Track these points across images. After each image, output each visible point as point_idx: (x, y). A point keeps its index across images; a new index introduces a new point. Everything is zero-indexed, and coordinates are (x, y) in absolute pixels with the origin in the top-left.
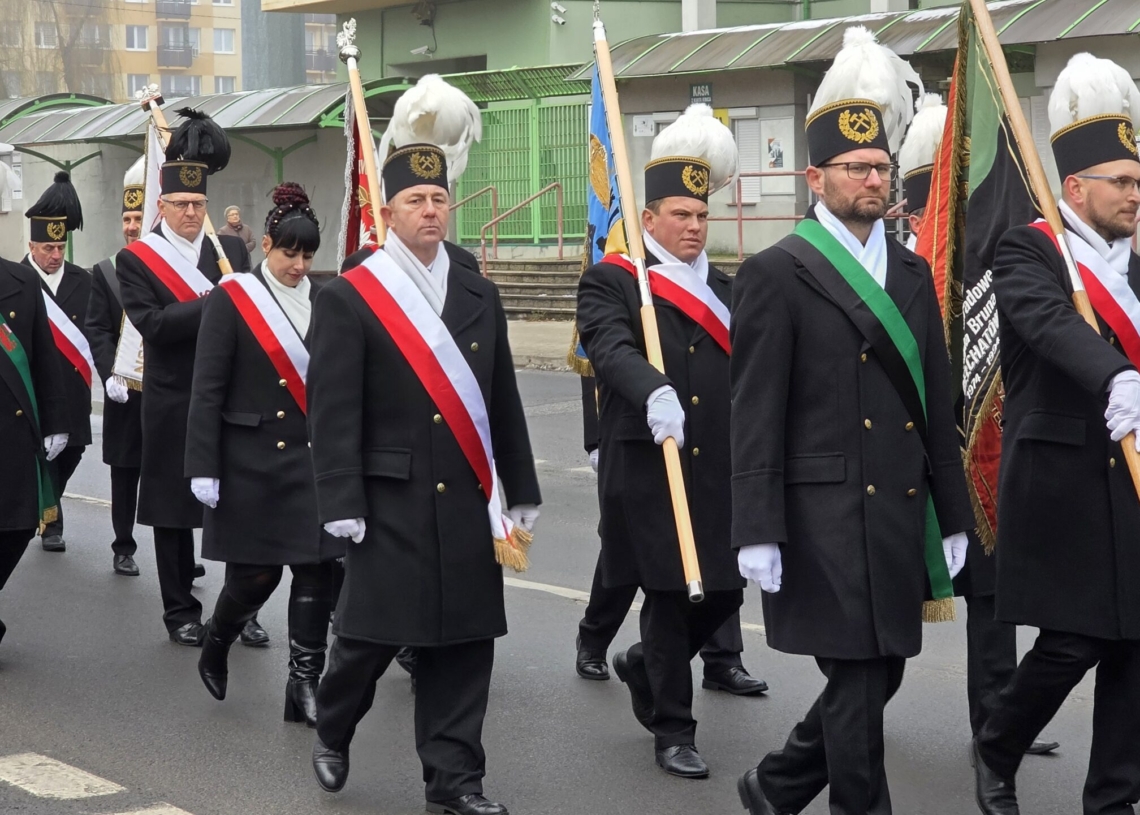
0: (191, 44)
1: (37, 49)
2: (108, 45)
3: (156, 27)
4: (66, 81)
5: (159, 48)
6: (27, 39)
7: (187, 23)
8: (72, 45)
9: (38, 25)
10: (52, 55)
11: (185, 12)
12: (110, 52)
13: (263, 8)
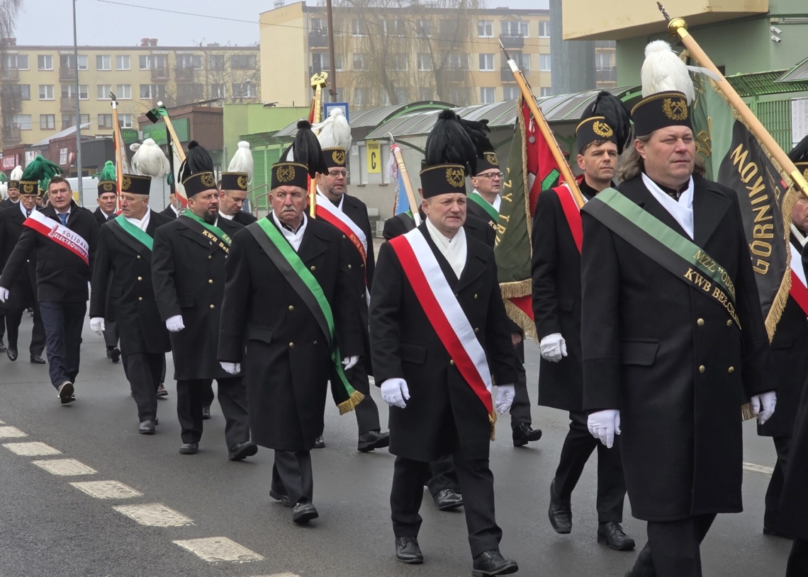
0: (524, 65)
1: (419, 72)
2: (467, 68)
3: (500, 54)
4: (438, 93)
5: (502, 68)
6: (412, 64)
7: (521, 51)
8: (441, 68)
9: (419, 55)
10: (429, 75)
11: (520, 43)
12: (467, 72)
13: (564, 38)
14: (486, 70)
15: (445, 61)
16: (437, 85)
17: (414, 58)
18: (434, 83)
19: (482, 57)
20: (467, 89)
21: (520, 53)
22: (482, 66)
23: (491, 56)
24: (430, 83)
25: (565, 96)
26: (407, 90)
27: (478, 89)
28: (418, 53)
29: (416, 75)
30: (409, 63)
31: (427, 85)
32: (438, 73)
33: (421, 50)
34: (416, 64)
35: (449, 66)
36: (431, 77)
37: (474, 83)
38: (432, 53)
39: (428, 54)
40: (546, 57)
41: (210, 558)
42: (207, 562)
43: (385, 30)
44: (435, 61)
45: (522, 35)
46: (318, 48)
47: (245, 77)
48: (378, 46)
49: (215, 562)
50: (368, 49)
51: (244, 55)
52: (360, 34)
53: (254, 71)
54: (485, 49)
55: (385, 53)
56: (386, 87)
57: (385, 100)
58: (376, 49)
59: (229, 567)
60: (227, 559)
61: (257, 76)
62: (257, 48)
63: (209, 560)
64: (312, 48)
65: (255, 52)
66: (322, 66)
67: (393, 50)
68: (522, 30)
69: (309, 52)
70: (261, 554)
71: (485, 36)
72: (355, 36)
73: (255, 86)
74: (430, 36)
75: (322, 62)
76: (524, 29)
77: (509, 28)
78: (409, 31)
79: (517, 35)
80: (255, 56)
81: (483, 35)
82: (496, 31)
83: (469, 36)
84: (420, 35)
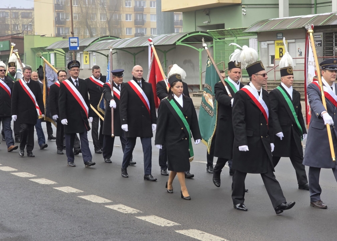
0: (144, 19)
1: (101, 21)
3: (134, 14)
4: (109, 30)
5: (135, 20)
6: (98, 18)
8: (110, 20)
11: (142, 9)
12: (121, 21)
13: (162, 11)
14: (128, 21)
15: (111, 17)
16: (109, 27)
17: (99, 16)
18: (107, 26)
19: (127, 15)
20: (121, 28)
21: (142, 14)
22: (127, 19)
23: (130, 15)
24: (105, 26)
25: (163, 35)
26: (96, 28)
27: (125, 29)
28: (100, 14)
29: (100, 23)
30: (97, 18)
31: (104, 27)
32: (109, 22)
33: (102, 12)
34: (100, 18)
35: (113, 19)
36: (106, 24)
37: (124, 26)
38: (106, 13)
39: (105, 14)
40: (153, 16)
43: (87, 4)
44: (107, 17)
45: (143, 6)
46: (59, 10)
47: (27, 22)
48: (84, 10)
50: (80, 11)
51: (27, 12)
52: (76, 5)
53: (31, 19)
54: (128, 12)
55: (87, 13)
56: (88, 27)
57: (87, 33)
58: (83, 12)
61: (33, 22)
62: (33, 9)
64: (56, 10)
65: (32, 11)
66: (60, 18)
67: (90, 12)
68: (143, 5)
69: (55, 12)
71: (128, 7)
72: (75, 6)
73: (32, 26)
74: (105, 6)
75: (60, 17)
76: (144, 4)
77: (138, 4)
78: (97, 4)
79: (141, 6)
80: (32, 13)
81: (127, 6)
82: (133, 4)
83: (122, 7)
84: (102, 6)
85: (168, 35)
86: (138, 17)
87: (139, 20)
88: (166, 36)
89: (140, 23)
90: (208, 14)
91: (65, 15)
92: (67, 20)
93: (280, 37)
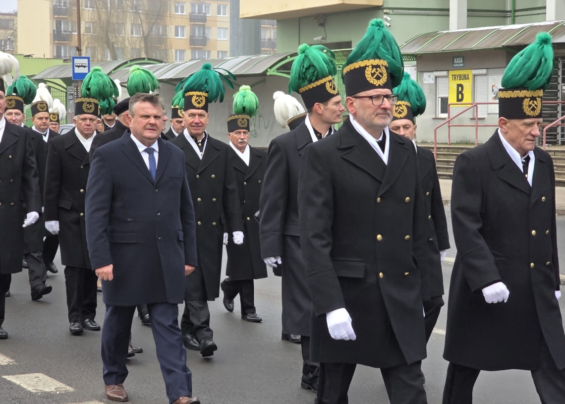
0: (206, 35)
1: (132, 37)
2: (166, 36)
3: (189, 27)
4: (145, 53)
5: (190, 37)
6: (127, 31)
7: (205, 25)
8: (148, 34)
9: (132, 25)
10: (139, 40)
11: (204, 19)
12: (166, 38)
13: (241, 17)
14: (179, 37)
15: (150, 30)
16: (145, 47)
17: (128, 27)
18: (143, 45)
19: (177, 28)
20: (166, 50)
21: (204, 26)
22: (177, 35)
23: (183, 28)
24: (140, 45)
25: (244, 58)
26: (123, 49)
27: (174, 51)
28: (131, 24)
29: (130, 39)
30: (125, 30)
31: (138, 46)
32: (146, 38)
33: (134, 21)
34: (130, 32)
35: (154, 33)
36: (140, 41)
37: (171, 46)
38: (142, 24)
39: (139, 24)
40: (222, 30)
41: (34, 390)
42: (32, 392)
43: (109, 6)
44: (144, 30)
45: (205, 13)
46: (60, 16)
47: (6, 35)
48: (104, 17)
49: (38, 393)
50: (96, 19)
51: (5, 19)
52: (91, 7)
53: (12, 31)
54: (180, 22)
55: (108, 22)
56: (109, 47)
57: (107, 56)
58: (102, 19)
59: (49, 396)
60: (47, 390)
61: (15, 35)
62: (15, 14)
63: (34, 391)
64: (56, 16)
65: (13, 17)
66: (62, 30)
67: (114, 20)
68: (205, 10)
69: (53, 19)
70: (71, 386)
71: (180, 13)
72: (87, 9)
73: (13, 42)
74: (140, 12)
75: (62, 27)
76: (207, 9)
77: (197, 9)
78: (125, 7)
79: (202, 13)
80: (13, 20)
81: (178, 12)
82: (187, 10)
83: (168, 13)
84: (134, 10)
85: (252, 58)
86: (197, 32)
87: (199, 36)
88: (249, 58)
89: (198, 43)
90: (322, 25)
91: (70, 25)
92: (73, 33)
93: (459, 63)
